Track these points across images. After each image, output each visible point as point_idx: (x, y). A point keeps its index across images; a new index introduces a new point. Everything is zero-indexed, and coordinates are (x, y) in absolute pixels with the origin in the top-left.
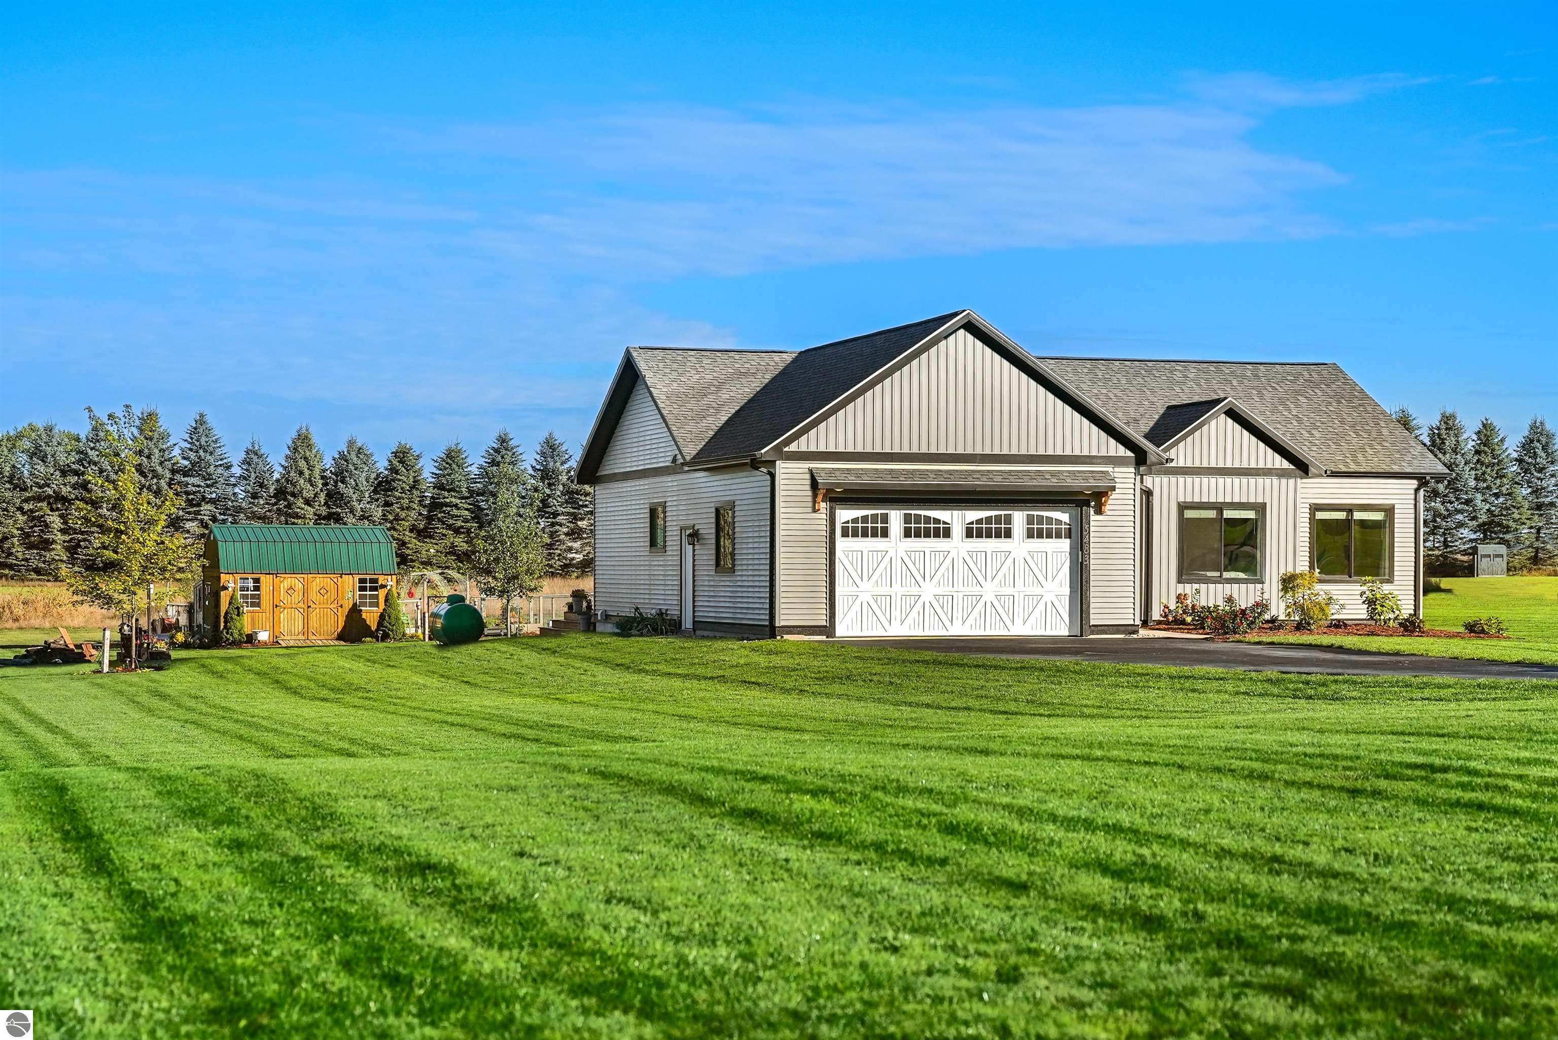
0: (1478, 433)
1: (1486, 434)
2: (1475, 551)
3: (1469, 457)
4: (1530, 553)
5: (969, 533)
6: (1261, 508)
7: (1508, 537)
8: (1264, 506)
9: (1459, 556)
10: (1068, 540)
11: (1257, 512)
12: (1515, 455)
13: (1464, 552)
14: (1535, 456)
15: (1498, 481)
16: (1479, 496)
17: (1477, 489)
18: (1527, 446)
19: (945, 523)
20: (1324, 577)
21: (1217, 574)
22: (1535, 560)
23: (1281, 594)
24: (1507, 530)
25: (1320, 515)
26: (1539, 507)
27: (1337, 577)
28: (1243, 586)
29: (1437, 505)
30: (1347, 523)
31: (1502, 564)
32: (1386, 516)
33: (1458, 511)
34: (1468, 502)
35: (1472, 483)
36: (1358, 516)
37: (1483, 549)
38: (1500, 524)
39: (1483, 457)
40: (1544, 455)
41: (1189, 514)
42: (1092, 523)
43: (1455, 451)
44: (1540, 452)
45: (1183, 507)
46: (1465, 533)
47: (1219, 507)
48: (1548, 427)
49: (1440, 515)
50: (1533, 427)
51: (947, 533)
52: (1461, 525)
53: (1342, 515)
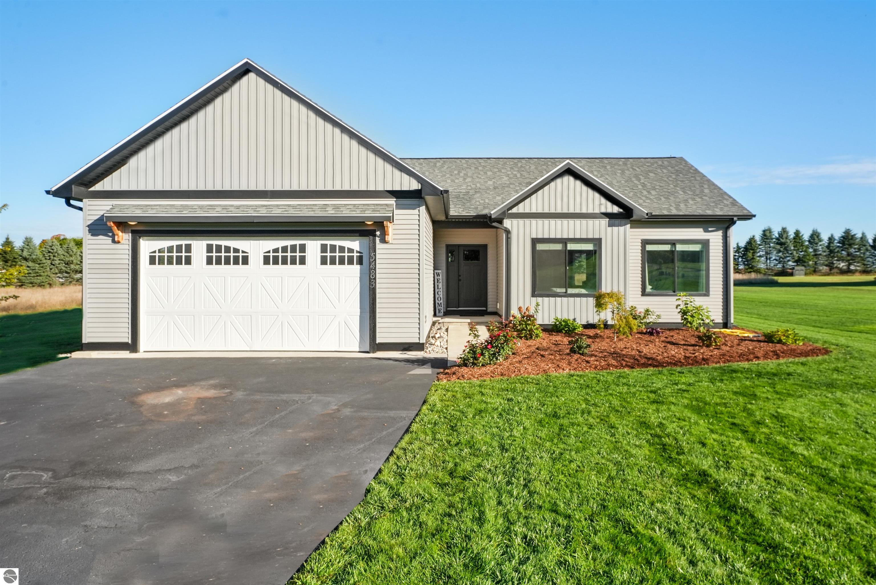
0: (795, 233)
1: (797, 233)
2: (793, 269)
3: (791, 240)
4: (813, 269)
5: (266, 261)
6: (598, 242)
7: (805, 264)
8: (600, 240)
9: (788, 270)
10: (358, 267)
11: (595, 245)
12: (807, 239)
13: (790, 269)
14: (814, 239)
15: (801, 247)
16: (795, 252)
17: (794, 250)
18: (812, 236)
19: (243, 252)
20: (655, 292)
21: (563, 290)
22: (815, 271)
23: (595, 310)
24: (805, 262)
25: (649, 248)
26: (816, 255)
27: (664, 292)
28: (584, 299)
29: (780, 254)
30: (672, 252)
31: (803, 272)
32: (702, 247)
33: (789, 257)
34: (791, 254)
35: (792, 248)
36: (679, 248)
37: (796, 268)
38: (802, 260)
39: (796, 240)
40: (817, 239)
41: (540, 247)
42: (378, 251)
43: (786, 238)
44: (816, 238)
45: (535, 241)
46: (790, 263)
47: (564, 241)
48: (819, 231)
49: (781, 258)
50: (813, 231)
51: (245, 261)
52: (789, 261)
53: (667, 248)
